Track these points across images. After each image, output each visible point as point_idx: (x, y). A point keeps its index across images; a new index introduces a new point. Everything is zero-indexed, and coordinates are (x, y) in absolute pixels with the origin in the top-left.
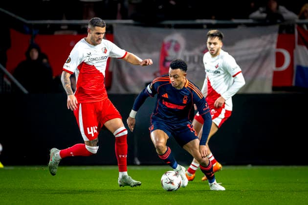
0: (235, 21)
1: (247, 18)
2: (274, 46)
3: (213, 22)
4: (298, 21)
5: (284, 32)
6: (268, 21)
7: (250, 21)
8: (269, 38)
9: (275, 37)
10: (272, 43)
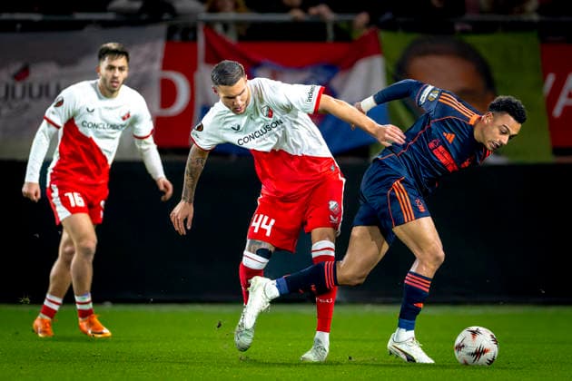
0: (80, 16)
1: (104, 10)
2: (157, 66)
3: (36, 17)
4: (204, 16)
5: (177, 37)
6: (144, 17)
7: (110, 16)
8: (146, 49)
9: (159, 48)
10: (153, 60)
